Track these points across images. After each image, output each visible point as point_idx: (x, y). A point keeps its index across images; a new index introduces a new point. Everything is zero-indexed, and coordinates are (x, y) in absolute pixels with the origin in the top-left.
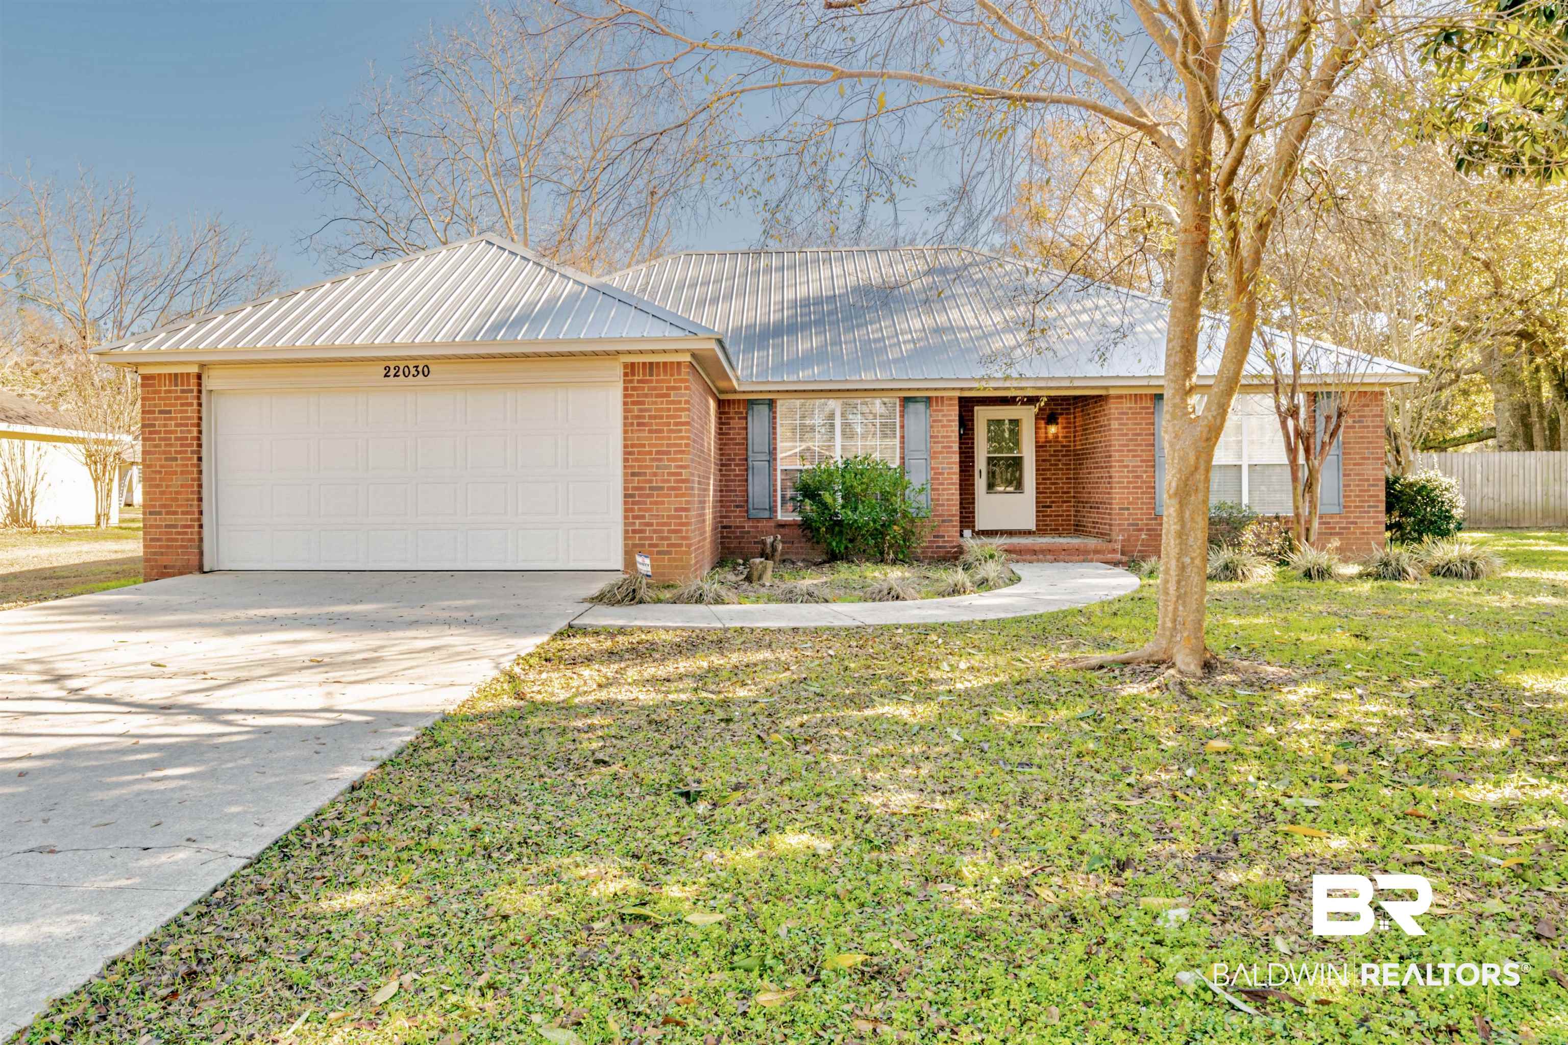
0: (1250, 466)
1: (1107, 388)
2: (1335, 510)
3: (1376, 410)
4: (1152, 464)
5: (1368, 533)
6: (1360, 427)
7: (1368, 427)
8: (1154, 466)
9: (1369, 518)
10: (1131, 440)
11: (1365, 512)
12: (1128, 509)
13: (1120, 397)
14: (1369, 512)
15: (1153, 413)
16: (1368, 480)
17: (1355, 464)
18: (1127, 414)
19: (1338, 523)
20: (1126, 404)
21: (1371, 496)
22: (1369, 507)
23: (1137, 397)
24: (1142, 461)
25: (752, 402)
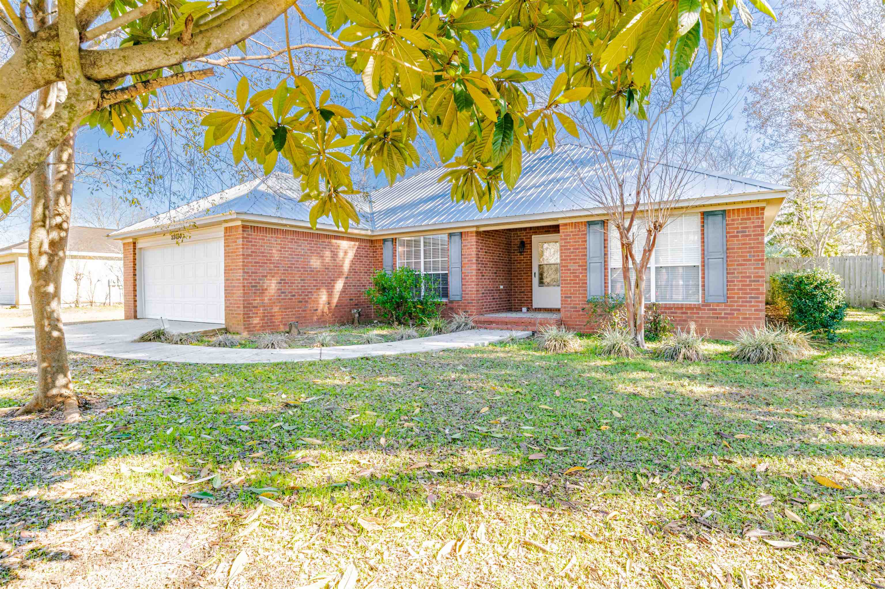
0: (656, 268)
1: (557, 219)
2: (722, 299)
3: (757, 222)
4: (585, 268)
5: (750, 318)
6: (742, 236)
7: (750, 235)
8: (586, 269)
9: (750, 306)
10: (572, 253)
11: (747, 302)
12: (570, 297)
13: (566, 225)
14: (751, 302)
15: (586, 234)
16: (750, 277)
17: (738, 265)
18: (569, 235)
19: (724, 310)
20: (570, 229)
21: (752, 290)
22: (751, 298)
23: (576, 225)
24: (579, 266)
25: (385, 240)
